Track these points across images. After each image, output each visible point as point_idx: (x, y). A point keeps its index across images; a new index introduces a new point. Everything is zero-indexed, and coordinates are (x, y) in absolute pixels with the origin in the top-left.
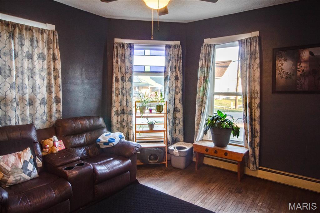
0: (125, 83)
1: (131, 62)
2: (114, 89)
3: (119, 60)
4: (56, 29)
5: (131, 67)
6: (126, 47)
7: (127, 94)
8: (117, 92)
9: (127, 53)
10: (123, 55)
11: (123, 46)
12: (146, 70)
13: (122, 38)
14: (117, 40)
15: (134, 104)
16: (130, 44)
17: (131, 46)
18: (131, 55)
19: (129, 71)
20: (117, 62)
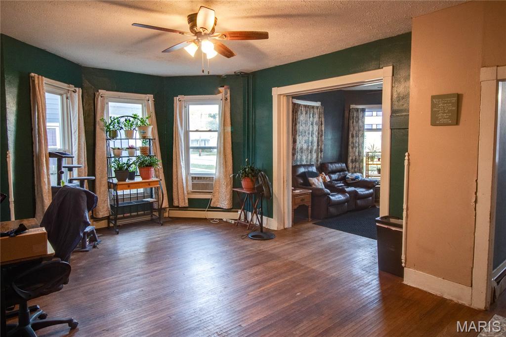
0: (358, 138)
1: (363, 122)
2: (350, 143)
3: (355, 121)
4: (321, 104)
5: (364, 126)
6: (359, 111)
7: (360, 146)
8: (352, 145)
9: (361, 116)
10: (358, 117)
11: (357, 110)
12: (373, 128)
13: (356, 104)
14: (352, 106)
15: (365, 154)
16: (363, 109)
17: (363, 110)
18: (363, 117)
19: (362, 129)
20: (353, 122)
